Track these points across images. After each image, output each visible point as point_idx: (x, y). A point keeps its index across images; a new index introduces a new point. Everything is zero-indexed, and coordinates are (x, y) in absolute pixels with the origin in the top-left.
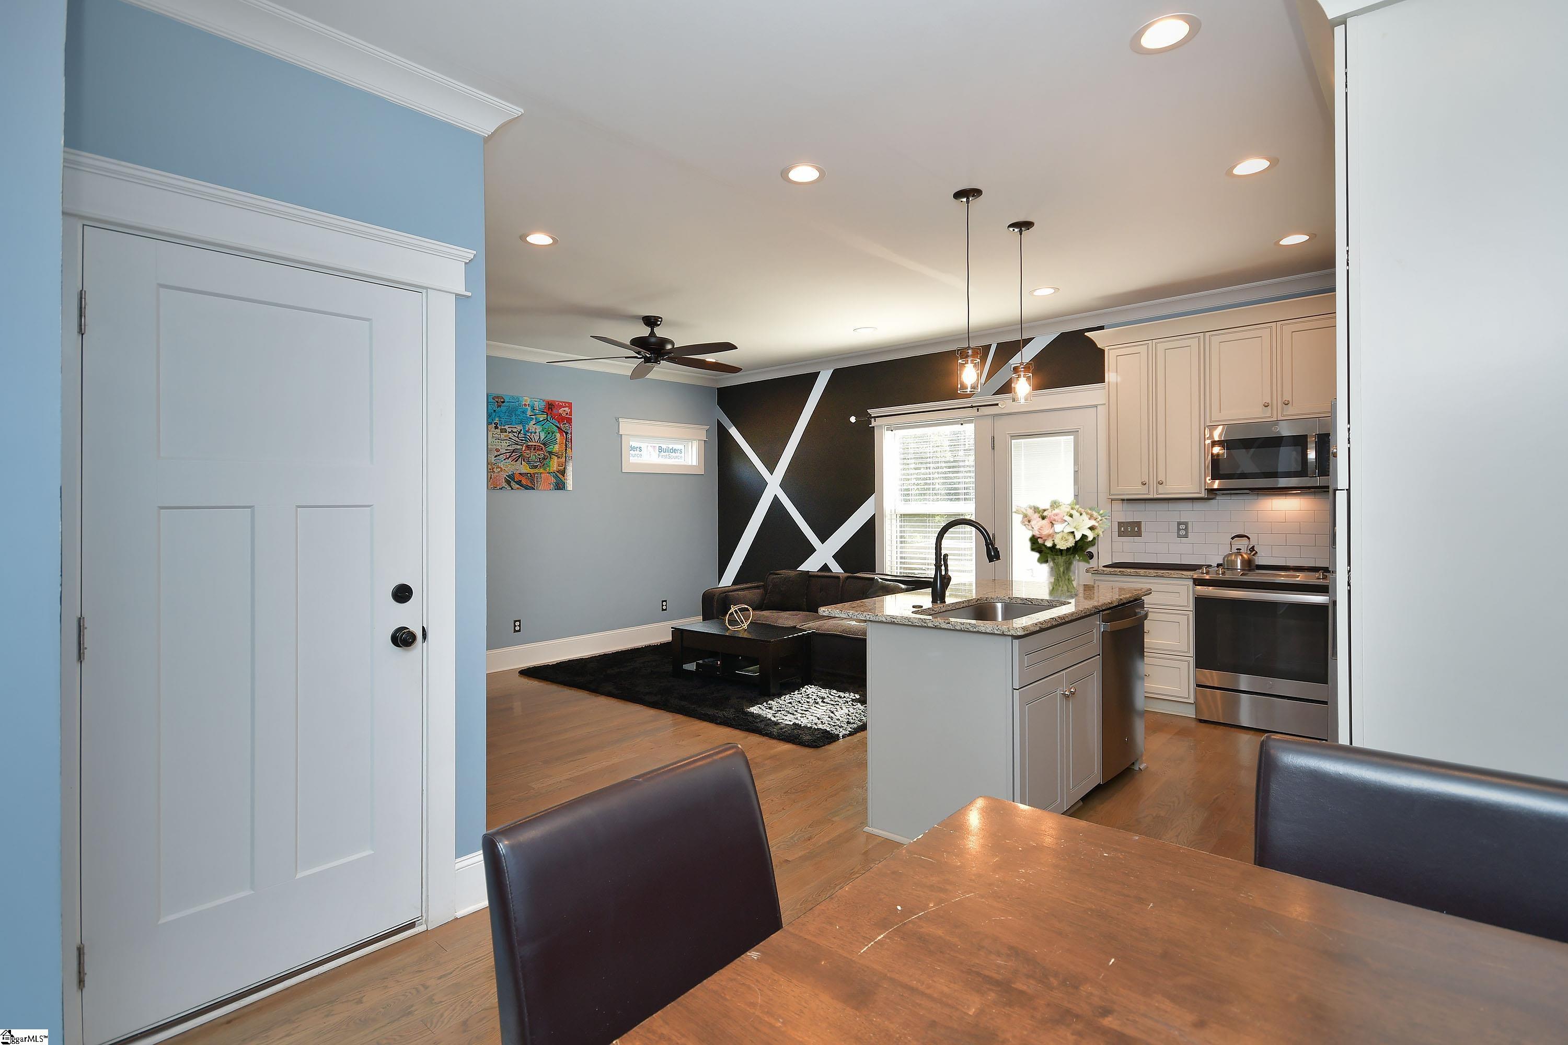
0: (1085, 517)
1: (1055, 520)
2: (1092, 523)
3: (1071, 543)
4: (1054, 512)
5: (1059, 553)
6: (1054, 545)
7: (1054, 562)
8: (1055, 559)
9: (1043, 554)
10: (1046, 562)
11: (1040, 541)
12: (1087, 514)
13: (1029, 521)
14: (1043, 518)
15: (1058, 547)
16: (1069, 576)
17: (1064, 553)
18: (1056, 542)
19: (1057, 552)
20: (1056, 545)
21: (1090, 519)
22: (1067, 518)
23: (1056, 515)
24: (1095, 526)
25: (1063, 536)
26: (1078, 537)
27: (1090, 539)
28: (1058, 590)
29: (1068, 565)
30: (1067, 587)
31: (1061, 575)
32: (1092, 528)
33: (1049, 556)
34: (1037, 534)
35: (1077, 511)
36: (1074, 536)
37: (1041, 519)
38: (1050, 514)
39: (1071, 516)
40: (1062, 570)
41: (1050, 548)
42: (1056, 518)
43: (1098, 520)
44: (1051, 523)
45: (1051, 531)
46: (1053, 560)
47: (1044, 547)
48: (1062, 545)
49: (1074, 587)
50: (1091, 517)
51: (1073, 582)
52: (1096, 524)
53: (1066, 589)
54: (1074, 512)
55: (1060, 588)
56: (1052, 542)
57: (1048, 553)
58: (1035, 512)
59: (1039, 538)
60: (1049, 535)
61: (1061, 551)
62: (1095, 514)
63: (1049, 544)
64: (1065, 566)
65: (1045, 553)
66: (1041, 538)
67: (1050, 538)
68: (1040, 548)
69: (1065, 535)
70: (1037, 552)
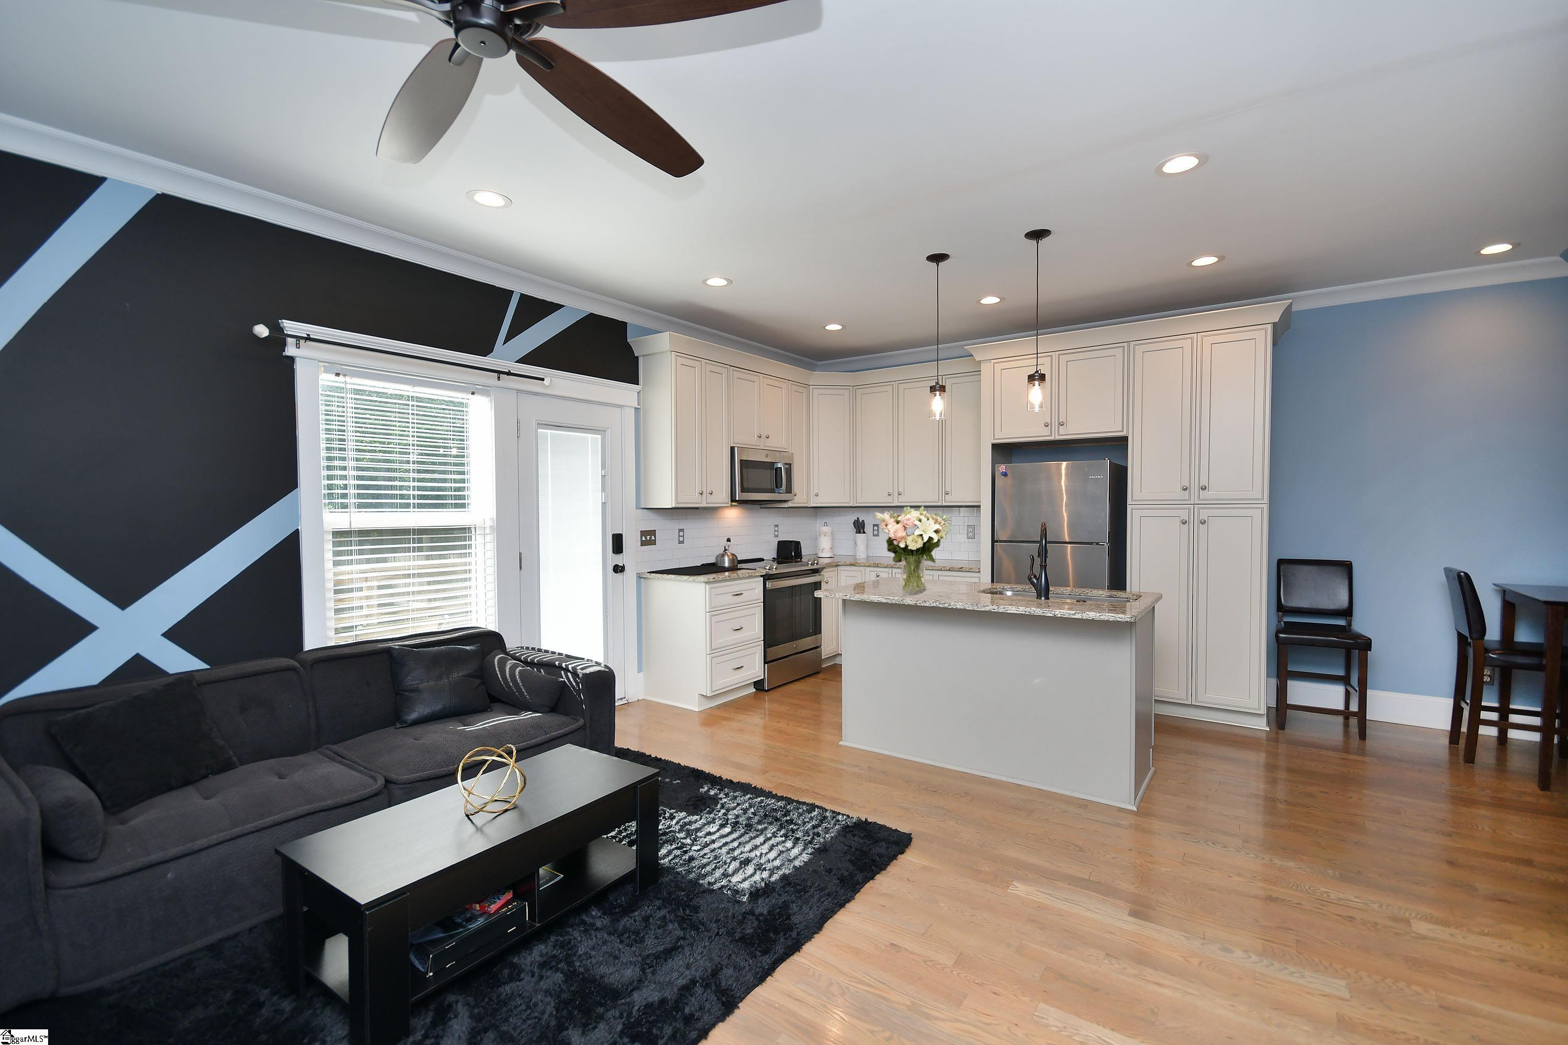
0: (931, 521)
1: (907, 524)
2: (937, 527)
3: (919, 544)
4: (906, 517)
5: (910, 553)
6: (907, 546)
7: (906, 561)
8: (907, 559)
9: (897, 553)
10: (900, 561)
11: (895, 542)
12: (933, 519)
13: (886, 525)
14: (898, 522)
15: (909, 548)
16: (918, 573)
17: (915, 553)
18: (908, 543)
19: (909, 552)
20: (908, 546)
21: (935, 523)
22: (917, 523)
23: (908, 520)
24: (939, 529)
25: (913, 539)
26: (926, 539)
27: (935, 541)
28: (909, 585)
29: (918, 563)
30: (917, 583)
31: (912, 572)
32: (937, 532)
33: (902, 556)
34: (892, 536)
35: (925, 516)
36: (923, 538)
37: (895, 523)
38: (903, 519)
39: (920, 521)
40: (912, 568)
41: (903, 548)
42: (908, 522)
43: (942, 524)
44: (904, 526)
45: (904, 534)
46: (906, 559)
47: (898, 548)
48: (913, 546)
49: (922, 583)
50: (936, 522)
51: (922, 579)
52: (940, 528)
53: (916, 585)
54: (922, 518)
55: (911, 584)
56: (905, 544)
57: (902, 553)
58: (891, 517)
59: (894, 540)
60: (902, 538)
61: (912, 551)
62: (939, 519)
63: (902, 545)
64: (915, 564)
65: (900, 553)
66: (896, 540)
67: (903, 540)
68: (895, 548)
69: (915, 538)
70: (892, 552)
